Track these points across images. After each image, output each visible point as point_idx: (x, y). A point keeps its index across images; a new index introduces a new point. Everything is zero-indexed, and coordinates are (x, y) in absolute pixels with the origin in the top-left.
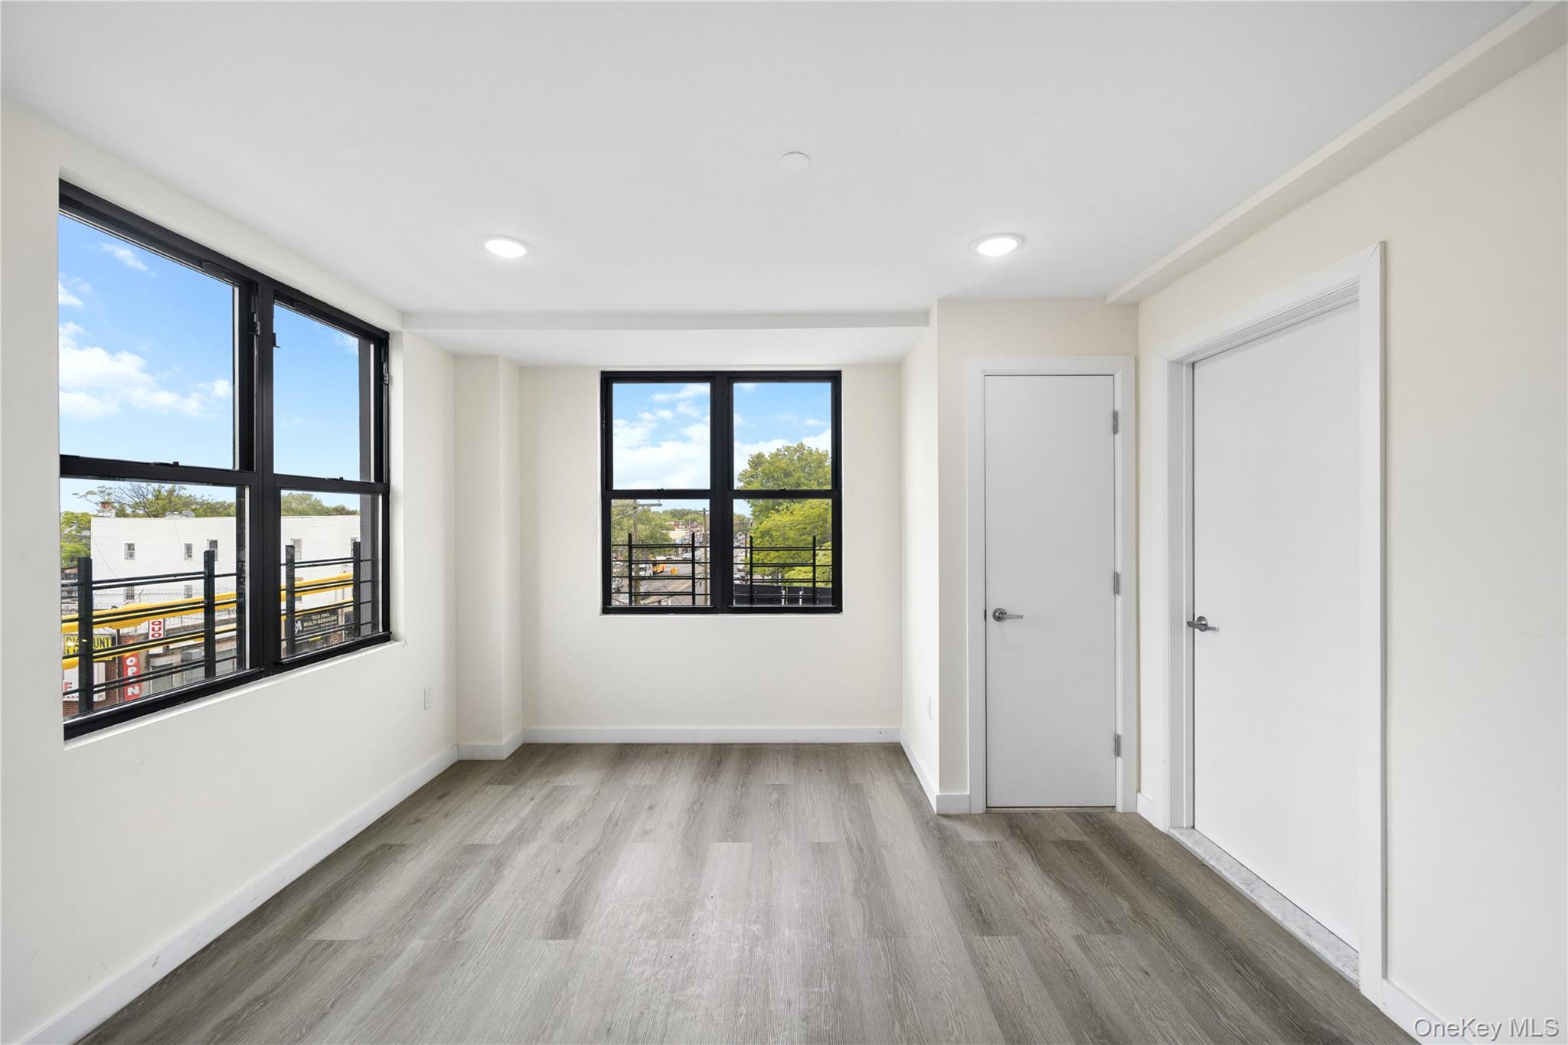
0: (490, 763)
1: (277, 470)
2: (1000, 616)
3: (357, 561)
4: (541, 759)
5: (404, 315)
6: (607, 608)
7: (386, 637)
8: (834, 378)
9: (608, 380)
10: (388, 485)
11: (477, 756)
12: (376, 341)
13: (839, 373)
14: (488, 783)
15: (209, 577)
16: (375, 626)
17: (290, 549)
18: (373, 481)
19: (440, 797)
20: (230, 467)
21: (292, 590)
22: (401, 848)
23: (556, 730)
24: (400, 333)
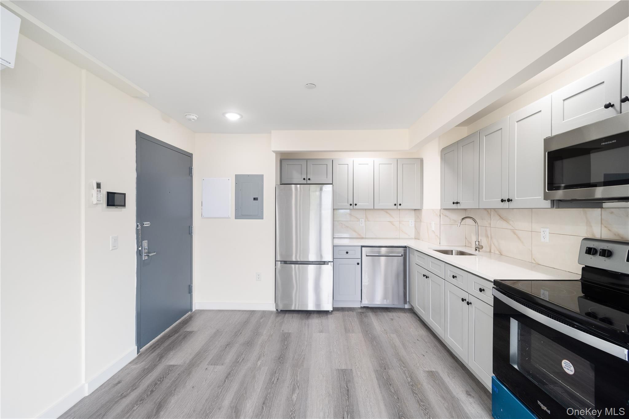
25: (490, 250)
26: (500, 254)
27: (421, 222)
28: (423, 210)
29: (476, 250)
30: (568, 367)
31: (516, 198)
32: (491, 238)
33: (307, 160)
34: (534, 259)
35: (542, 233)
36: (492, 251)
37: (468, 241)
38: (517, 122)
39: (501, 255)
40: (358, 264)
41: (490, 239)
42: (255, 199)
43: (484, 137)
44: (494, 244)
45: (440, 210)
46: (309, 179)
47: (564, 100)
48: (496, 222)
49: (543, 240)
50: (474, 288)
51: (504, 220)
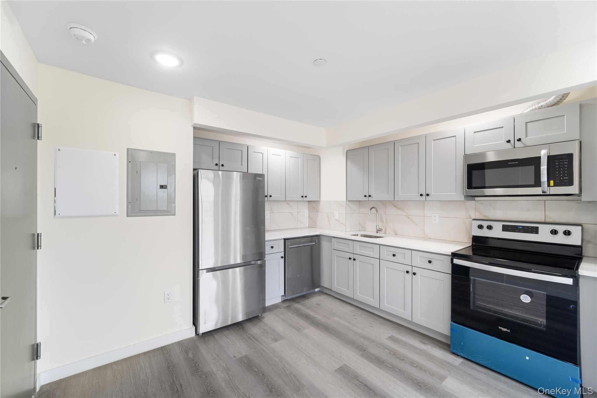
25: (386, 232)
26: (395, 234)
27: (318, 212)
28: (321, 202)
29: (377, 232)
30: (526, 299)
31: (433, 194)
32: (387, 222)
33: (219, 142)
34: (426, 235)
35: (433, 217)
36: (387, 232)
37: (362, 226)
38: (433, 140)
39: (397, 234)
40: (282, 257)
41: (385, 223)
42: (162, 187)
43: (400, 147)
44: (389, 227)
45: (346, 202)
46: (223, 165)
47: (474, 132)
48: (391, 211)
49: (433, 221)
50: (419, 261)
51: (399, 209)
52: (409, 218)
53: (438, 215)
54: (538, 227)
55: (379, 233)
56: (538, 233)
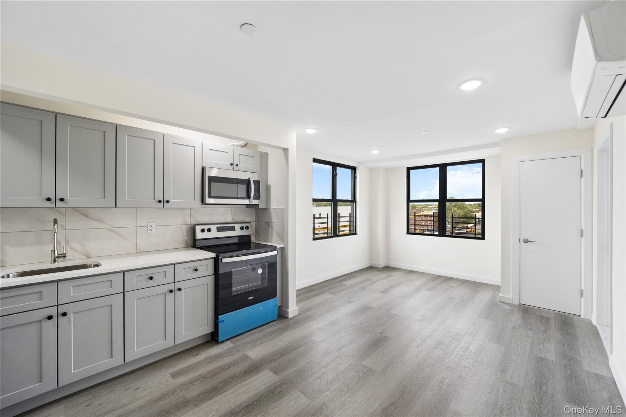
0: (378, 268)
1: (337, 199)
2: (526, 241)
3: (350, 217)
4: (389, 269)
5: (359, 163)
6: (408, 233)
7: (355, 234)
8: (483, 161)
9: (409, 169)
10: (356, 200)
11: (375, 266)
12: (354, 169)
13: (484, 159)
14: (376, 271)
15: (327, 218)
16: (353, 231)
17: (339, 214)
18: (353, 200)
19: (365, 271)
20: (330, 199)
21: (339, 222)
22: (356, 276)
23: (393, 264)
24: (358, 167)
26: (85, 257)
29: (55, 261)
31: (172, 200)
34: (139, 249)
35: (149, 227)
36: (69, 258)
38: (173, 143)
44: (73, 249)
47: (209, 149)
49: (149, 232)
50: (182, 273)
51: (93, 219)
52: (112, 231)
53: (154, 223)
54: (235, 226)
55: (58, 262)
56: (235, 230)
